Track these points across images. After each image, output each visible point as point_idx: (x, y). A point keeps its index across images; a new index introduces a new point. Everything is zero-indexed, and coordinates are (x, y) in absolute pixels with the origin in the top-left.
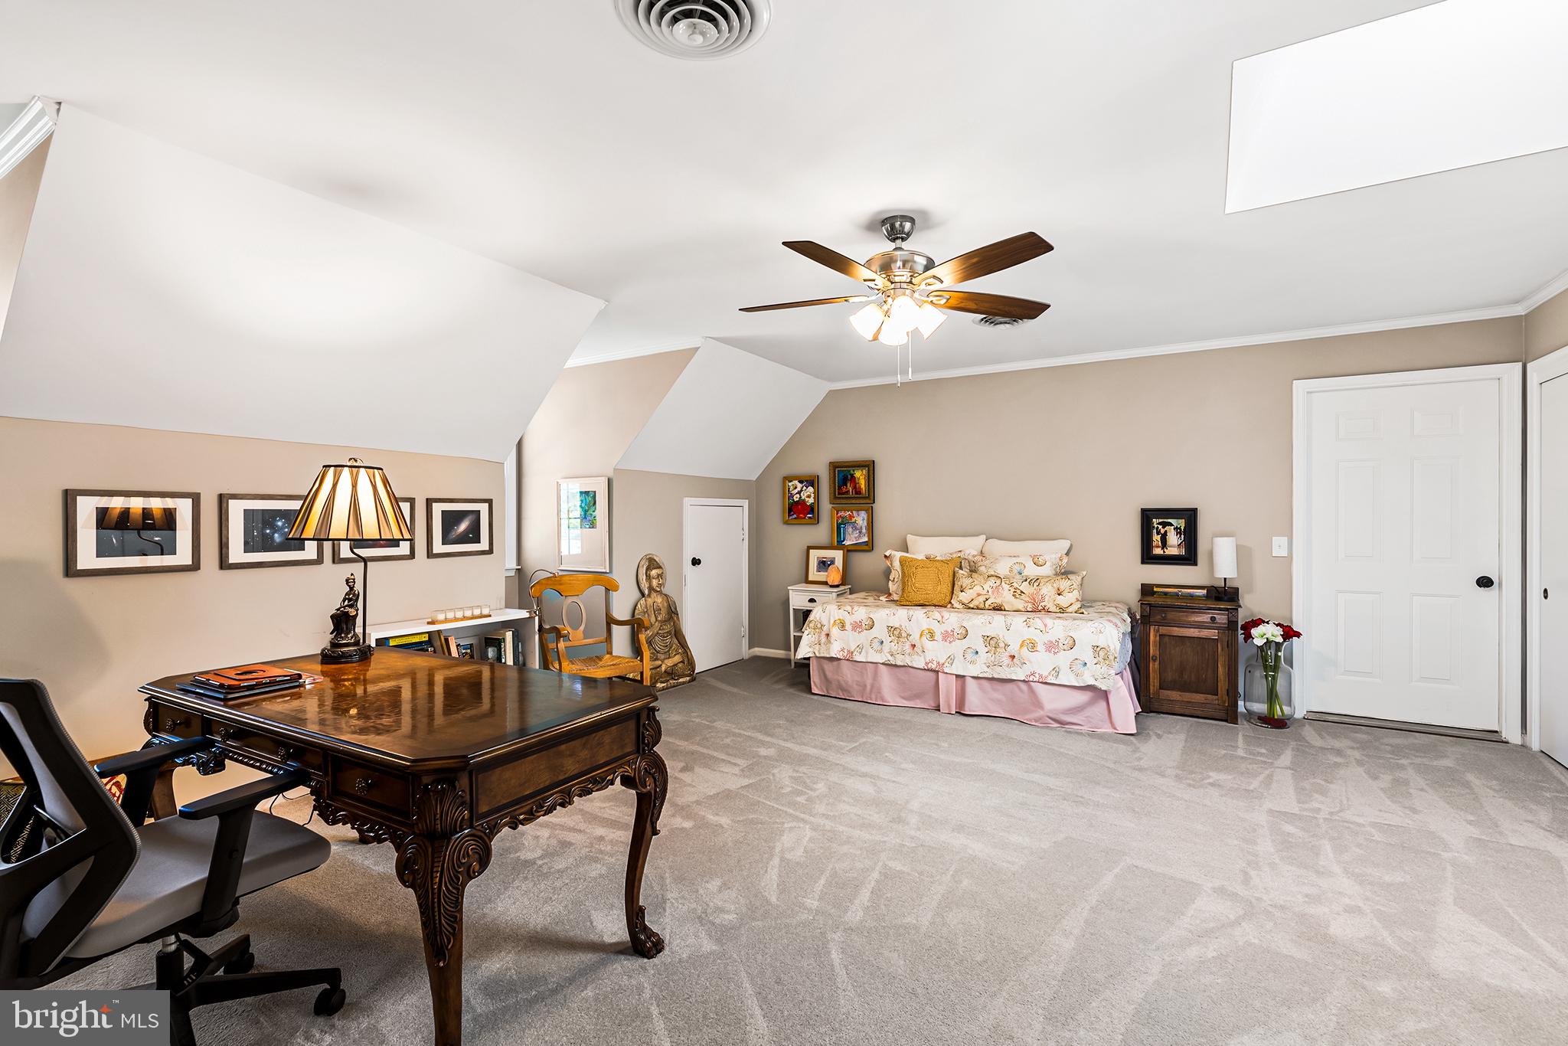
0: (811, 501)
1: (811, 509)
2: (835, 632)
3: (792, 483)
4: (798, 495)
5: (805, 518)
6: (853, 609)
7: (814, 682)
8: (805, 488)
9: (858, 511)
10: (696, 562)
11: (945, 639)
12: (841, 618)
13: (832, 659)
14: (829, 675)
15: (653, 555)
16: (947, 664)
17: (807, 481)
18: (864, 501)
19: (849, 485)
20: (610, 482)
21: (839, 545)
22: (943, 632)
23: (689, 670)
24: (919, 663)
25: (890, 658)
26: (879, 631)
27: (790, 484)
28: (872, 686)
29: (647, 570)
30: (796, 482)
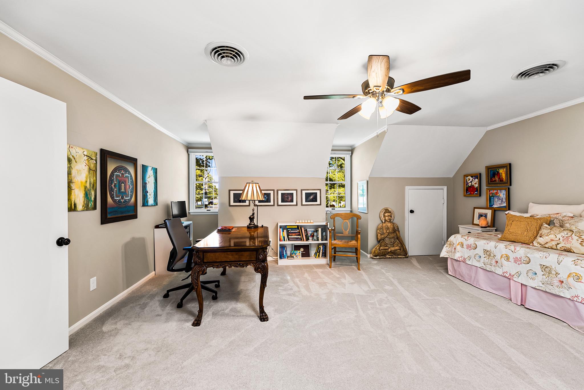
0: (477, 186)
1: (476, 190)
2: (459, 248)
3: (468, 178)
4: (471, 183)
5: (473, 194)
6: (468, 238)
7: (450, 269)
8: (474, 179)
9: (501, 190)
10: (412, 212)
11: (515, 262)
12: (462, 242)
13: (457, 260)
14: (455, 267)
15: (388, 208)
16: (515, 276)
17: (475, 176)
18: (505, 185)
19: (496, 177)
20: (367, 181)
21: (490, 207)
22: (514, 258)
23: (404, 253)
24: (500, 271)
25: (484, 266)
26: (479, 251)
27: (467, 178)
28: (475, 277)
29: (384, 213)
30: (470, 177)
